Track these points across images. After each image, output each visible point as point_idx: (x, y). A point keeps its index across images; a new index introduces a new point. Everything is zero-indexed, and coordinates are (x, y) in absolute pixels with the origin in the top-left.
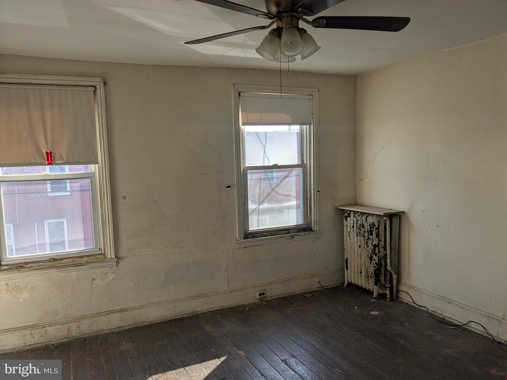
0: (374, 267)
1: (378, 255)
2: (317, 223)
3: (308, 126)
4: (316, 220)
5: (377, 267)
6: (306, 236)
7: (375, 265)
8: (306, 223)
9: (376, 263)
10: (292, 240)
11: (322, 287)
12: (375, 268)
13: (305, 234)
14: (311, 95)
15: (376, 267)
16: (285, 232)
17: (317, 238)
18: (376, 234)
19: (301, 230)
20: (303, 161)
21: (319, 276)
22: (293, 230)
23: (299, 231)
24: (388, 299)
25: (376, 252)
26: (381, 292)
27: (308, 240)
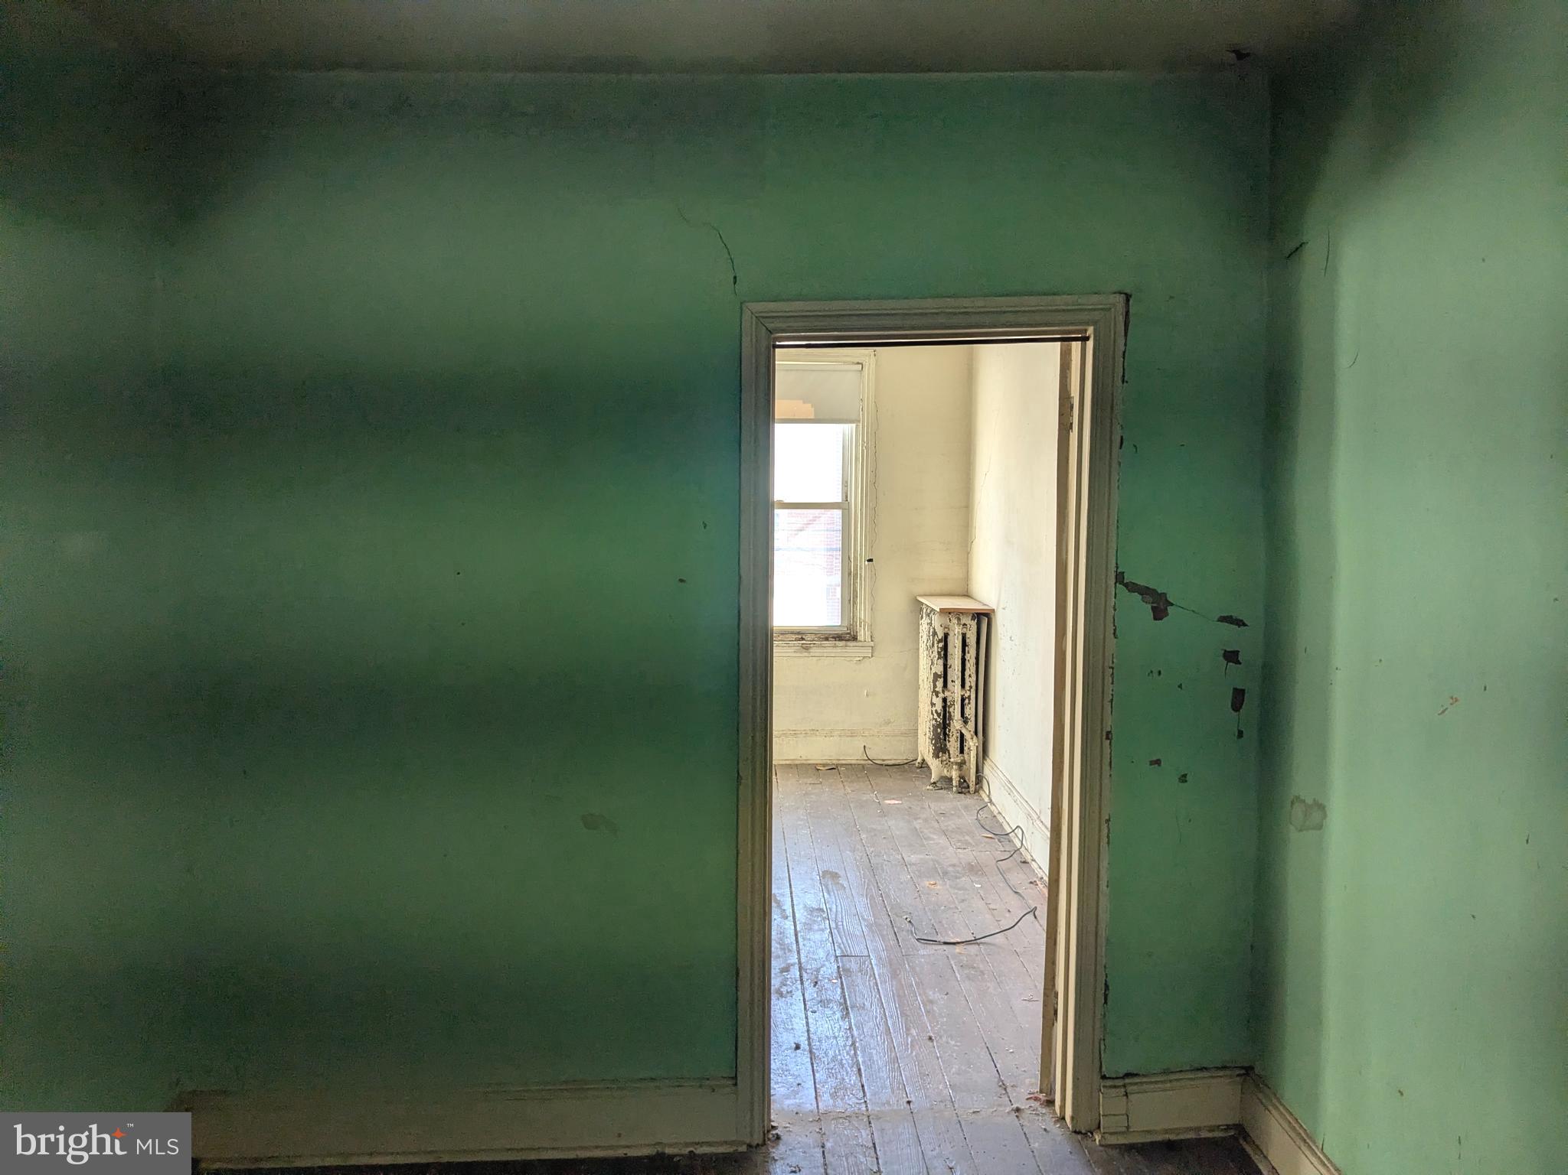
0: (933, 719)
1: (941, 695)
2: (865, 625)
3: (854, 425)
4: (863, 618)
5: (939, 720)
6: (839, 650)
7: (936, 716)
8: (846, 624)
9: (936, 711)
10: (806, 654)
11: (869, 759)
12: (934, 722)
13: (835, 646)
14: (858, 363)
15: (936, 720)
16: (794, 637)
17: (864, 657)
18: (938, 652)
19: (833, 638)
20: (846, 497)
21: (865, 736)
22: (813, 636)
23: (827, 639)
24: (954, 789)
25: (937, 689)
26: (945, 773)
27: (843, 658)
